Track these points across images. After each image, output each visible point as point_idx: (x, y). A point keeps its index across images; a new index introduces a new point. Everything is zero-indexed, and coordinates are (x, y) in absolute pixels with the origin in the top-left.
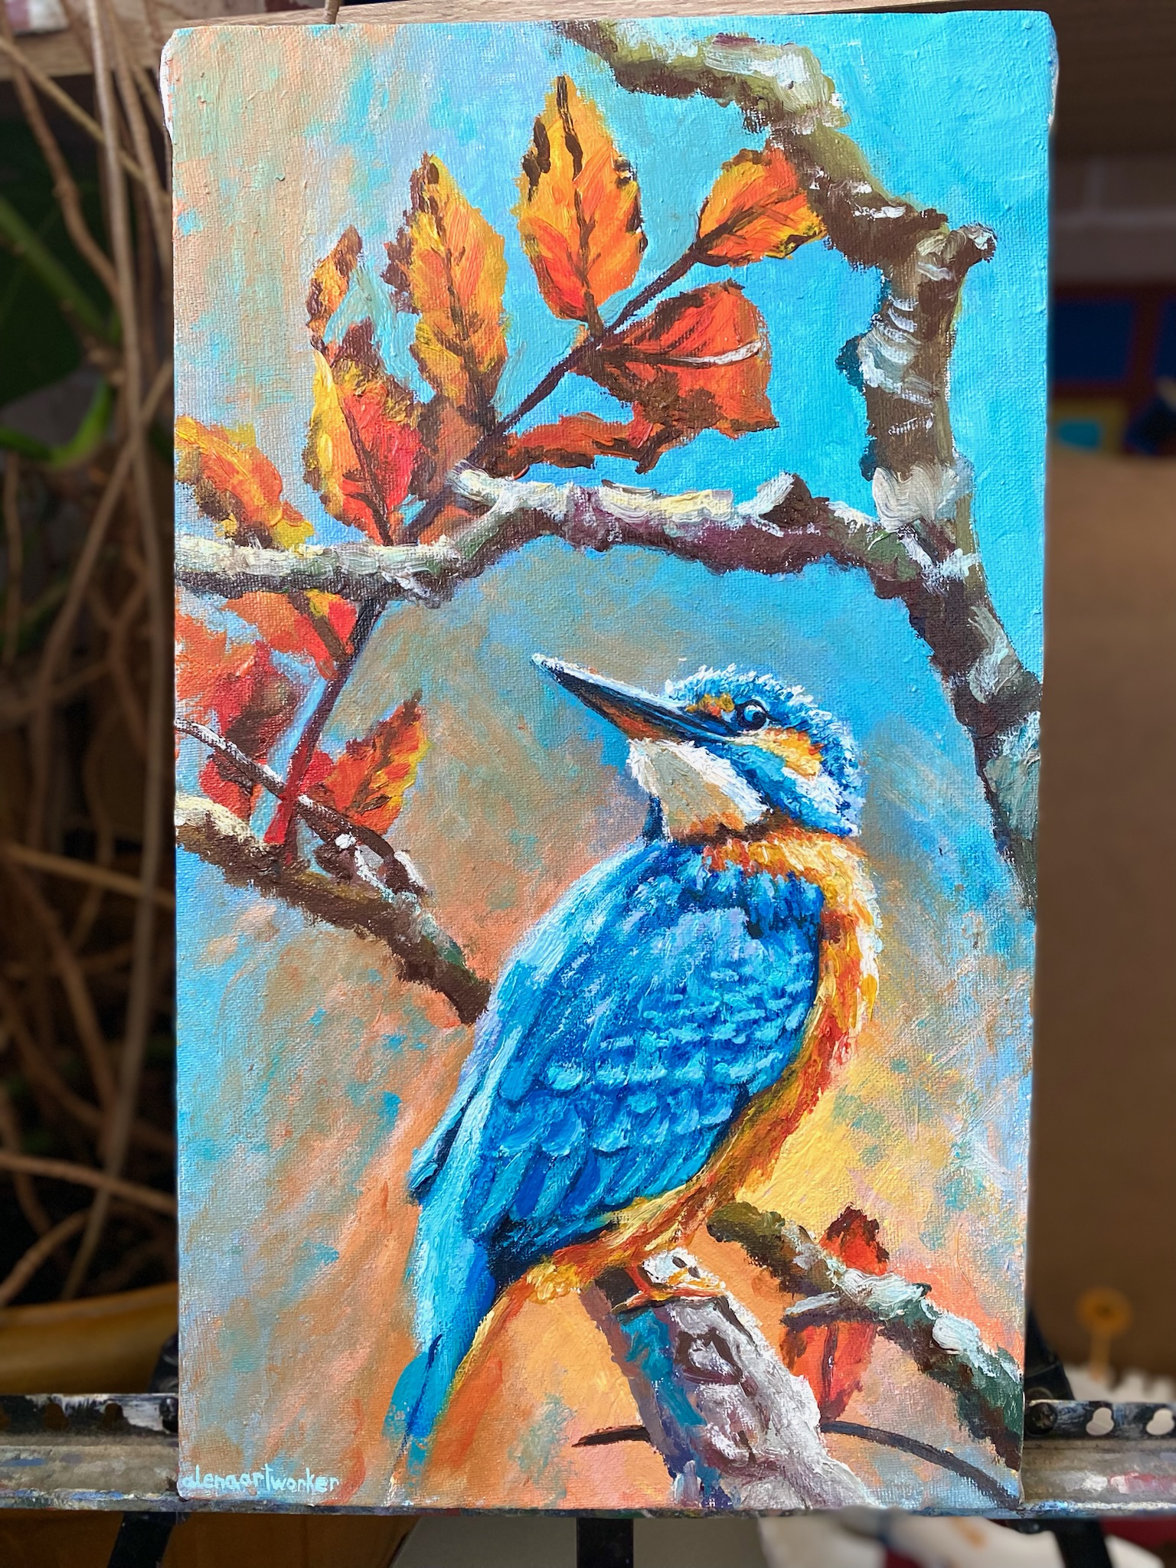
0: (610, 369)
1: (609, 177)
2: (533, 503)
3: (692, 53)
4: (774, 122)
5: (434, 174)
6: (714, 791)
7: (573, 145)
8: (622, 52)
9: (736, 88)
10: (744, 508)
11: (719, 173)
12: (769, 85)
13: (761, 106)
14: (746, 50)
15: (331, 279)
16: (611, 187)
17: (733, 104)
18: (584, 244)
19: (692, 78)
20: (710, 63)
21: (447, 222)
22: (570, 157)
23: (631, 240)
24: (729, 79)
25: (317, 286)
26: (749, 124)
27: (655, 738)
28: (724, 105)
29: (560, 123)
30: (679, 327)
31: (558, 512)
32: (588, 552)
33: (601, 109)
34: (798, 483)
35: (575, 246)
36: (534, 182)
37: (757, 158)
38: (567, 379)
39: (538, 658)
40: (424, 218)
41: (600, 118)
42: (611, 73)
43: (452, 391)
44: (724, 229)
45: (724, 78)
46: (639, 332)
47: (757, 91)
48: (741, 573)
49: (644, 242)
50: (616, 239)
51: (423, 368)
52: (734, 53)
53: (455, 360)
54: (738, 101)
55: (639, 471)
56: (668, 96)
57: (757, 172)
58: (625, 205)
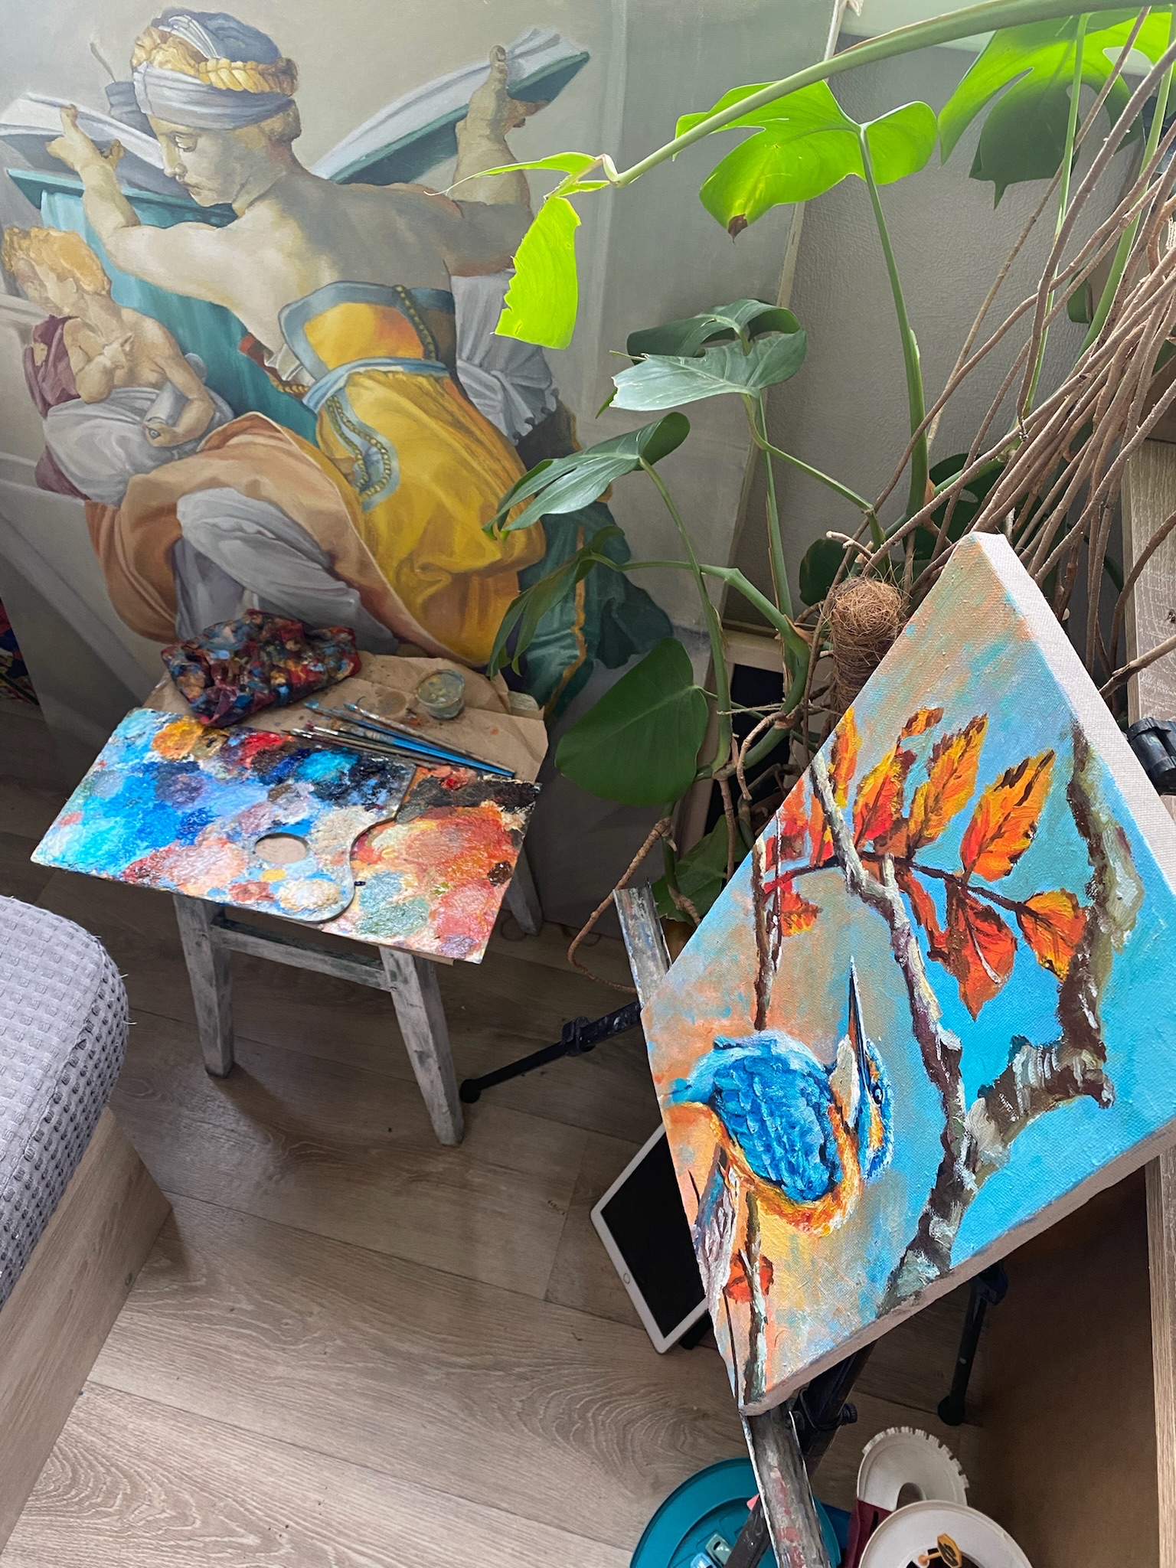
1: (1024, 826)
2: (895, 907)
3: (1104, 818)
4: (1097, 903)
5: (980, 726)
6: (849, 1094)
7: (1029, 788)
8: (1082, 776)
9: (1101, 864)
10: (940, 1028)
11: (1058, 890)
12: (1114, 883)
13: (1101, 887)
14: (1122, 852)
15: (922, 719)
16: (1022, 831)
18: (992, 839)
23: (1006, 864)
24: (1103, 856)
25: (916, 717)
26: (1089, 888)
27: (853, 1046)
28: (1090, 864)
29: (1033, 773)
30: (985, 926)
31: (898, 924)
32: (891, 954)
33: (1051, 790)
34: (960, 1052)
35: (989, 835)
36: (1003, 785)
37: (1075, 907)
39: (852, 960)
40: (963, 742)
41: (1047, 793)
42: (1070, 779)
43: (912, 825)
44: (1034, 914)
45: (1102, 852)
46: (974, 905)
47: (1106, 879)
49: (1007, 873)
50: (1001, 855)
51: (913, 802)
52: (1116, 846)
54: (1096, 871)
55: (927, 953)
56: (1077, 824)
57: (1069, 913)
58: (1017, 847)
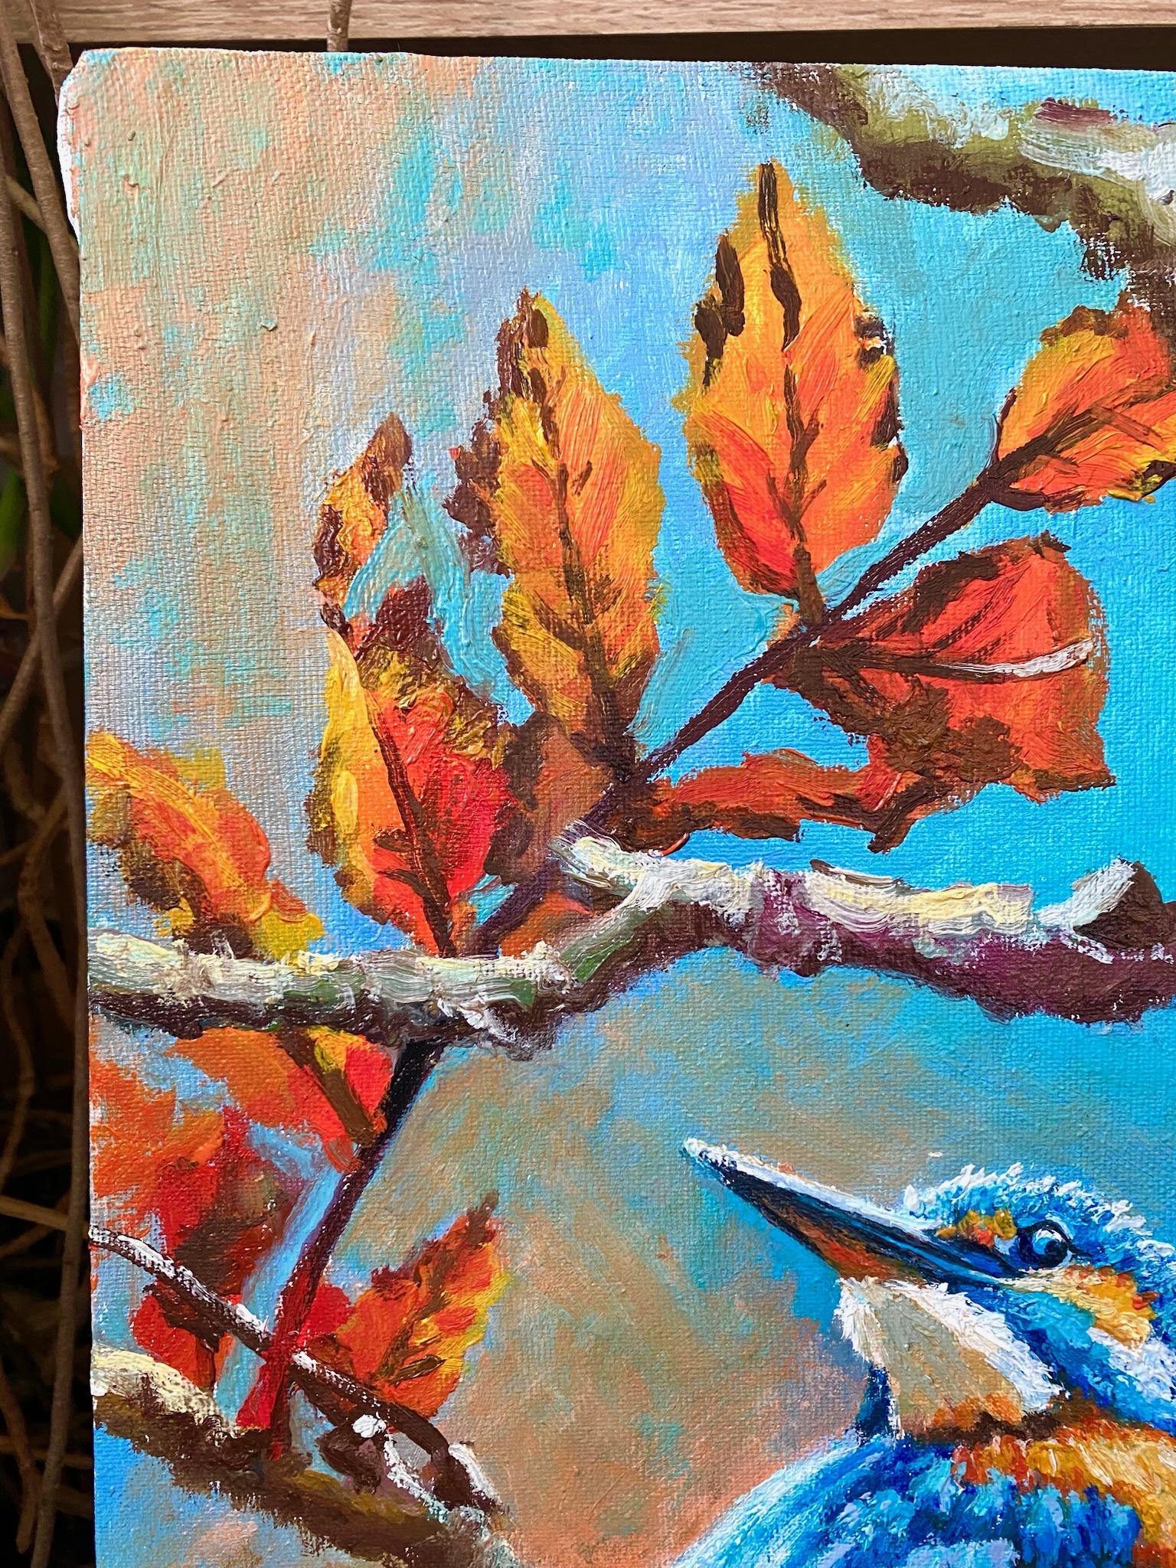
0: (834, 680)
1: (845, 347)
2: (694, 893)
3: (998, 131)
4: (1135, 262)
5: (538, 330)
6: (976, 1361)
7: (783, 285)
8: (875, 126)
9: (1072, 199)
10: (1051, 915)
11: (1037, 347)
12: (1129, 195)
13: (1115, 232)
14: (1092, 132)
15: (357, 506)
16: (850, 364)
17: (1067, 227)
18: (798, 463)
19: (995, 176)
20: (1029, 152)
21: (561, 417)
22: (778, 310)
23: (879, 460)
24: (1061, 182)
25: (332, 519)
26: (1092, 264)
27: (883, 1278)
28: (1051, 228)
29: (761, 248)
30: (956, 612)
31: (736, 909)
32: (783, 974)
33: (835, 226)
34: (1142, 880)
35: (781, 465)
36: (715, 350)
37: (1102, 323)
38: (759, 692)
39: (694, 1146)
40: (522, 408)
41: (831, 241)
42: (854, 163)
43: (563, 707)
44: (1041, 446)
45: (1054, 181)
46: (885, 619)
47: (1109, 205)
48: (1040, 1018)
49: (901, 464)
50: (851, 461)
51: (515, 666)
52: (1071, 135)
53: (569, 657)
54: (1076, 222)
55: (873, 848)
56: (953, 208)
57: (1098, 349)
58: (872, 398)
